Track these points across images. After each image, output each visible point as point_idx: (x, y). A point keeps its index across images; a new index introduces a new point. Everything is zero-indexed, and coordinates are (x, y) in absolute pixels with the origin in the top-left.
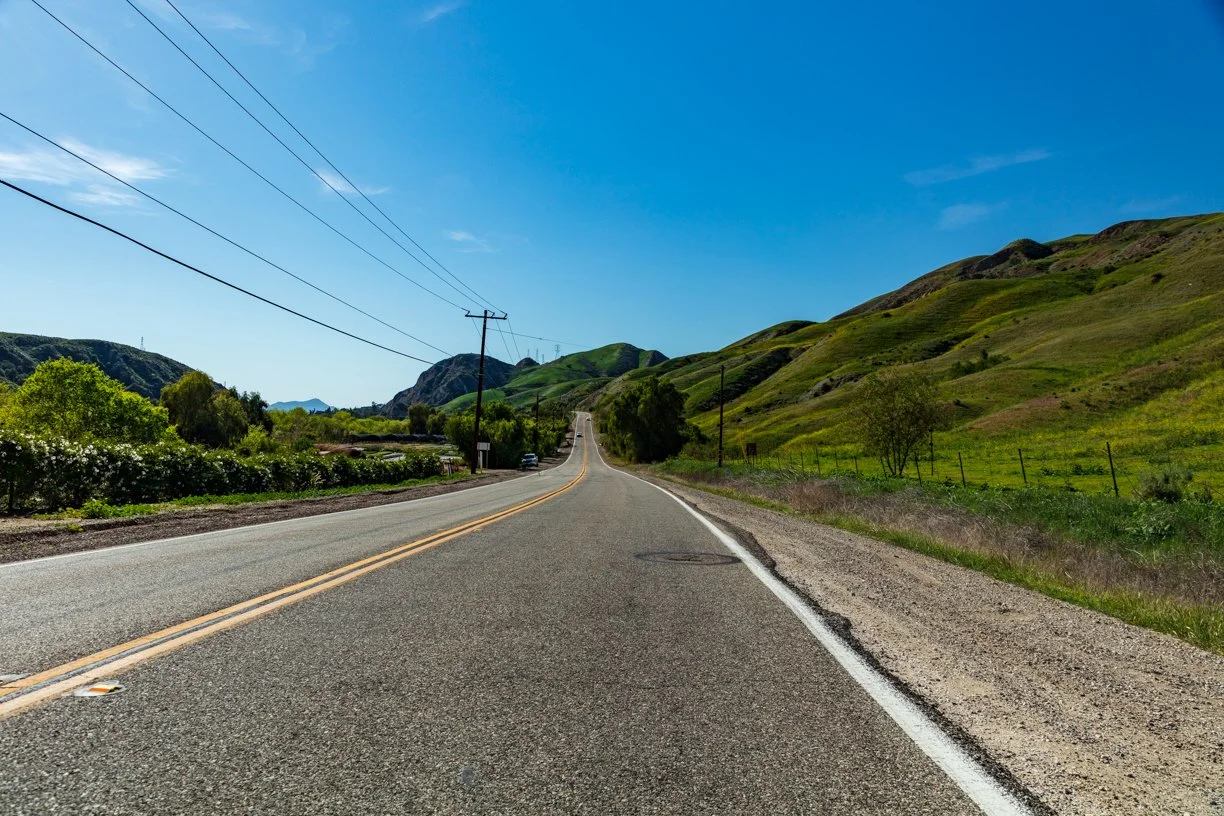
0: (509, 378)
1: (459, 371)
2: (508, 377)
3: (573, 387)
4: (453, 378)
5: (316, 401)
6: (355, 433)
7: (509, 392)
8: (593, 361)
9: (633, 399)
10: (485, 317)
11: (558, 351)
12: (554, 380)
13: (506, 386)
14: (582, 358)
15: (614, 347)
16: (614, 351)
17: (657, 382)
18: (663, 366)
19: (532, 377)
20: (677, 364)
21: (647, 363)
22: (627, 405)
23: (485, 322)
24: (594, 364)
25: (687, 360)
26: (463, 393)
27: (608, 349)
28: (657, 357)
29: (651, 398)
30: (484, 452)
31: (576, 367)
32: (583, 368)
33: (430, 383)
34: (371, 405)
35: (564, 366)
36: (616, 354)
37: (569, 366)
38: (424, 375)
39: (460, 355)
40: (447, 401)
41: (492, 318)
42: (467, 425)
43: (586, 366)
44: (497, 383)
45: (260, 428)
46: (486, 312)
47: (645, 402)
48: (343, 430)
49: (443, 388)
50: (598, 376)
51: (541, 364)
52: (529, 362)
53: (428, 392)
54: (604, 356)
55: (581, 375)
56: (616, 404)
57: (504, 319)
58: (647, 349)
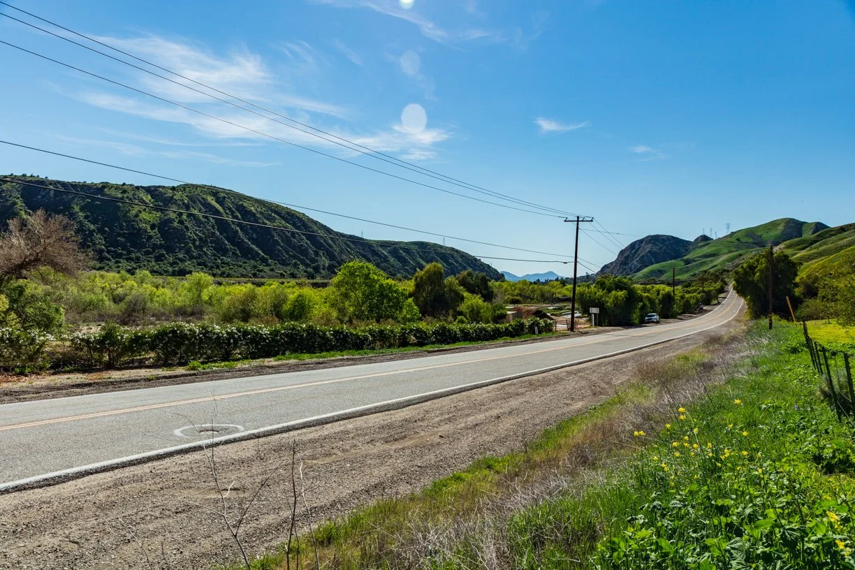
0: (688, 251)
1: (648, 248)
2: (687, 250)
3: (740, 255)
4: (643, 254)
6: (560, 296)
7: (687, 262)
8: (759, 234)
10: (578, 221)
11: (728, 228)
12: (726, 251)
13: (685, 258)
14: (750, 232)
15: (779, 222)
16: (778, 225)
18: (818, 236)
19: (706, 250)
20: (833, 233)
21: (810, 233)
23: (578, 224)
24: (761, 236)
25: (842, 229)
26: (652, 264)
27: (774, 224)
28: (819, 226)
30: (595, 314)
31: (744, 240)
32: (751, 240)
33: (627, 258)
34: (585, 275)
35: (733, 239)
36: (781, 227)
37: (738, 240)
38: (622, 252)
39: (648, 237)
40: (639, 270)
41: (583, 221)
43: (753, 238)
44: (677, 256)
46: (578, 218)
48: (553, 294)
49: (637, 261)
50: (764, 246)
51: (714, 239)
52: (705, 238)
53: (625, 264)
54: (770, 229)
55: (749, 246)
57: (592, 221)
58: (810, 221)
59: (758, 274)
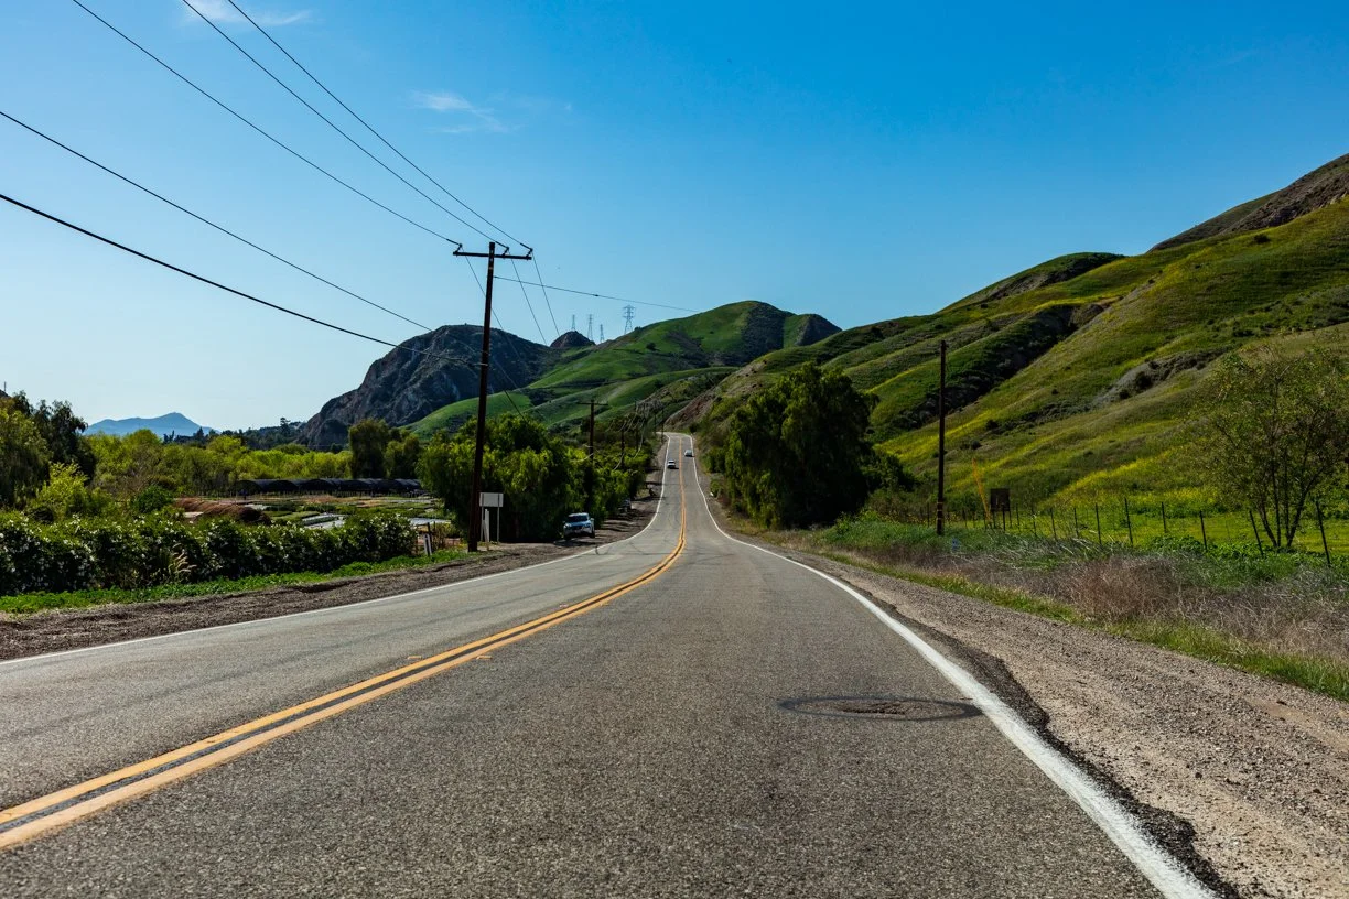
0: (537, 371)
1: (443, 358)
2: (535, 368)
3: (659, 385)
4: (431, 372)
5: (176, 418)
6: (249, 476)
7: (538, 397)
8: (695, 335)
9: (774, 407)
10: (492, 256)
11: (629, 318)
12: (623, 373)
13: (531, 386)
14: (676, 331)
15: (735, 309)
16: (736, 316)
17: (818, 374)
18: (829, 345)
19: (581, 369)
20: (858, 339)
21: (799, 339)
22: (762, 418)
23: (491, 264)
24: (698, 341)
25: (876, 332)
26: (452, 400)
27: (725, 314)
28: (818, 326)
29: (808, 405)
30: (492, 510)
31: (664, 348)
32: (678, 350)
33: (389, 382)
34: (278, 424)
35: (640, 346)
36: (740, 323)
37: (651, 347)
38: (377, 367)
39: (444, 329)
40: (421, 415)
41: (503, 256)
42: (459, 459)
43: (683, 346)
44: (515, 380)
45: (71, 468)
46: (492, 246)
47: (796, 413)
48: (227, 472)
49: (415, 392)
50: (706, 365)
51: (597, 343)
52: (575, 340)
53: (386, 398)
54: (717, 326)
55: (673, 362)
56: (742, 417)
57: (528, 258)
58: (798, 312)
59: (789, 420)
